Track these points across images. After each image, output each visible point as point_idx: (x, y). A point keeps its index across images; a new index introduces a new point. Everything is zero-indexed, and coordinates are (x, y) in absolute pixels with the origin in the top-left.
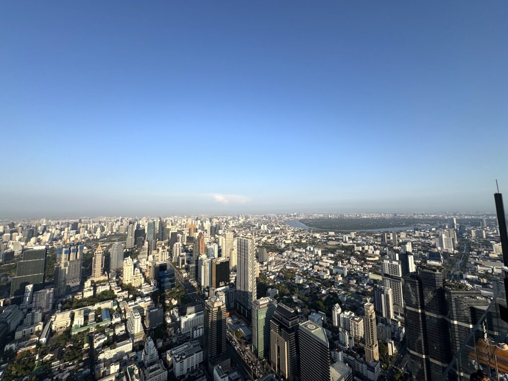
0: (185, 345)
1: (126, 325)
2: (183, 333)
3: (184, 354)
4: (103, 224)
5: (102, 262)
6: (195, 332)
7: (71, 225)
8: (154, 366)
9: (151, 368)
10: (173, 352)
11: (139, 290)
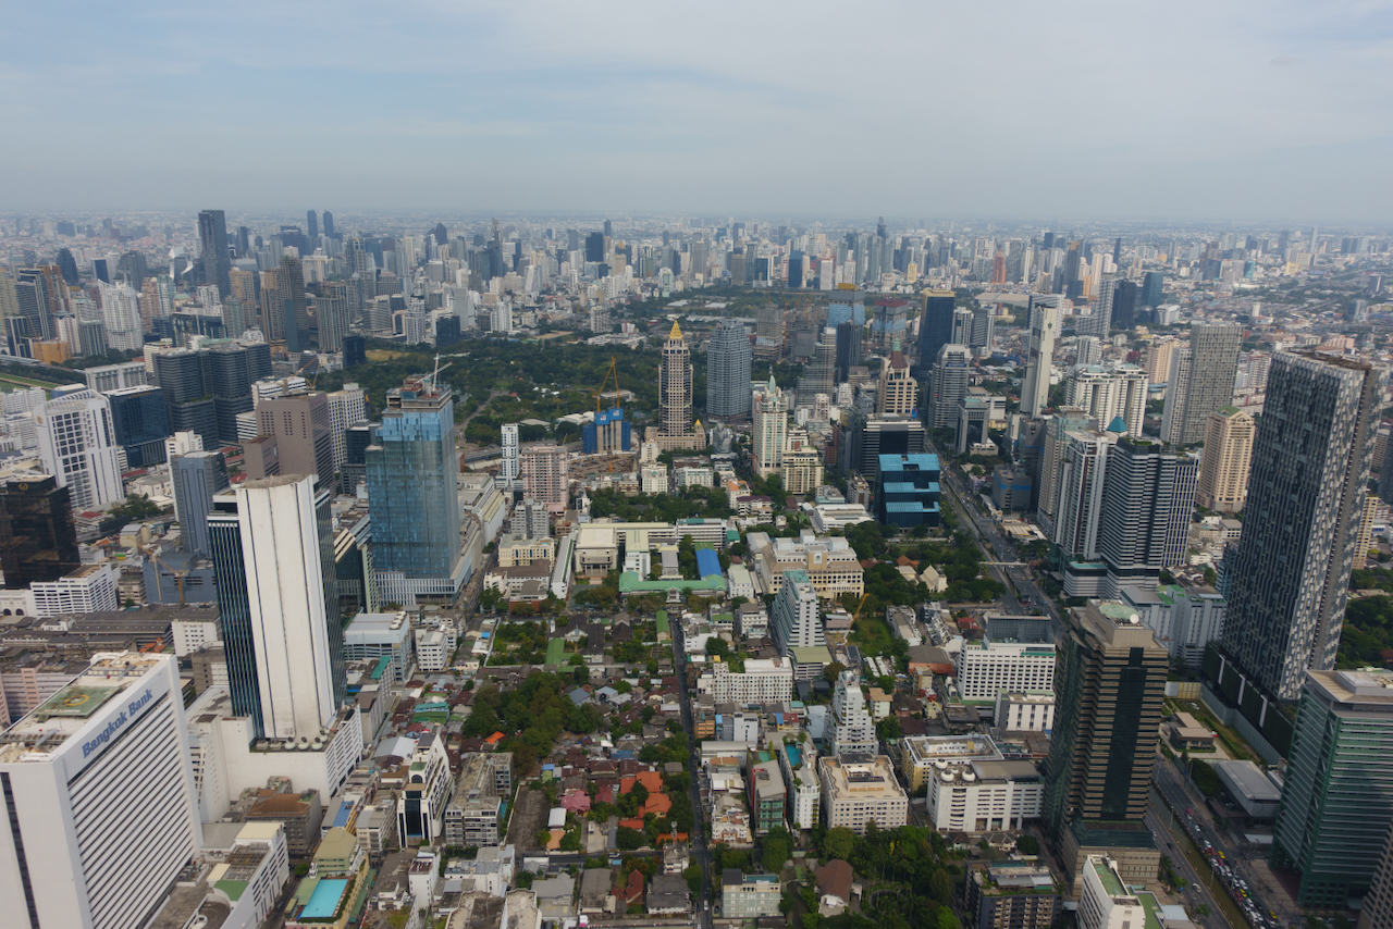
0: (975, 740)
1: (769, 611)
2: (965, 698)
3: (971, 770)
4: (677, 245)
5: (687, 386)
6: (1014, 709)
7: (583, 242)
8: (864, 768)
9: (855, 768)
10: (931, 749)
11: (808, 506)
